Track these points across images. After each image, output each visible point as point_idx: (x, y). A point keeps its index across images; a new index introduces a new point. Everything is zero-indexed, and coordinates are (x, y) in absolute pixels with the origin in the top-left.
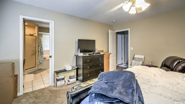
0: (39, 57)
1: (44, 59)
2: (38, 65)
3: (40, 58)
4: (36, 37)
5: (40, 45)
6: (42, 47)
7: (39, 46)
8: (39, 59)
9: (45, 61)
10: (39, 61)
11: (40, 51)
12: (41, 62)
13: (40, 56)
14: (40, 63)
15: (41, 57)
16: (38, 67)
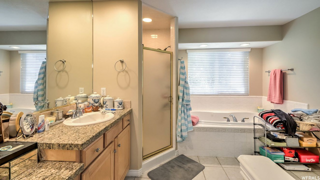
0: (179, 118)
1: (193, 124)
2: (177, 142)
3: (183, 121)
4: (171, 54)
5: (183, 80)
6: (186, 87)
7: (178, 84)
8: (180, 124)
9: (196, 132)
10: (179, 130)
11: (183, 100)
12: (185, 134)
13: (183, 114)
14: (182, 136)
15: (186, 120)
16: (176, 149)
